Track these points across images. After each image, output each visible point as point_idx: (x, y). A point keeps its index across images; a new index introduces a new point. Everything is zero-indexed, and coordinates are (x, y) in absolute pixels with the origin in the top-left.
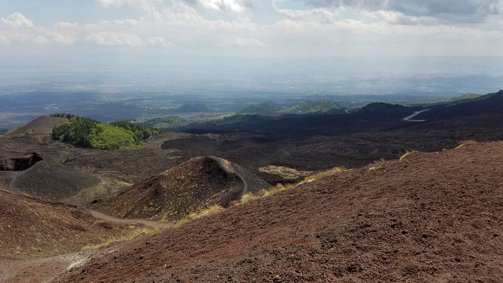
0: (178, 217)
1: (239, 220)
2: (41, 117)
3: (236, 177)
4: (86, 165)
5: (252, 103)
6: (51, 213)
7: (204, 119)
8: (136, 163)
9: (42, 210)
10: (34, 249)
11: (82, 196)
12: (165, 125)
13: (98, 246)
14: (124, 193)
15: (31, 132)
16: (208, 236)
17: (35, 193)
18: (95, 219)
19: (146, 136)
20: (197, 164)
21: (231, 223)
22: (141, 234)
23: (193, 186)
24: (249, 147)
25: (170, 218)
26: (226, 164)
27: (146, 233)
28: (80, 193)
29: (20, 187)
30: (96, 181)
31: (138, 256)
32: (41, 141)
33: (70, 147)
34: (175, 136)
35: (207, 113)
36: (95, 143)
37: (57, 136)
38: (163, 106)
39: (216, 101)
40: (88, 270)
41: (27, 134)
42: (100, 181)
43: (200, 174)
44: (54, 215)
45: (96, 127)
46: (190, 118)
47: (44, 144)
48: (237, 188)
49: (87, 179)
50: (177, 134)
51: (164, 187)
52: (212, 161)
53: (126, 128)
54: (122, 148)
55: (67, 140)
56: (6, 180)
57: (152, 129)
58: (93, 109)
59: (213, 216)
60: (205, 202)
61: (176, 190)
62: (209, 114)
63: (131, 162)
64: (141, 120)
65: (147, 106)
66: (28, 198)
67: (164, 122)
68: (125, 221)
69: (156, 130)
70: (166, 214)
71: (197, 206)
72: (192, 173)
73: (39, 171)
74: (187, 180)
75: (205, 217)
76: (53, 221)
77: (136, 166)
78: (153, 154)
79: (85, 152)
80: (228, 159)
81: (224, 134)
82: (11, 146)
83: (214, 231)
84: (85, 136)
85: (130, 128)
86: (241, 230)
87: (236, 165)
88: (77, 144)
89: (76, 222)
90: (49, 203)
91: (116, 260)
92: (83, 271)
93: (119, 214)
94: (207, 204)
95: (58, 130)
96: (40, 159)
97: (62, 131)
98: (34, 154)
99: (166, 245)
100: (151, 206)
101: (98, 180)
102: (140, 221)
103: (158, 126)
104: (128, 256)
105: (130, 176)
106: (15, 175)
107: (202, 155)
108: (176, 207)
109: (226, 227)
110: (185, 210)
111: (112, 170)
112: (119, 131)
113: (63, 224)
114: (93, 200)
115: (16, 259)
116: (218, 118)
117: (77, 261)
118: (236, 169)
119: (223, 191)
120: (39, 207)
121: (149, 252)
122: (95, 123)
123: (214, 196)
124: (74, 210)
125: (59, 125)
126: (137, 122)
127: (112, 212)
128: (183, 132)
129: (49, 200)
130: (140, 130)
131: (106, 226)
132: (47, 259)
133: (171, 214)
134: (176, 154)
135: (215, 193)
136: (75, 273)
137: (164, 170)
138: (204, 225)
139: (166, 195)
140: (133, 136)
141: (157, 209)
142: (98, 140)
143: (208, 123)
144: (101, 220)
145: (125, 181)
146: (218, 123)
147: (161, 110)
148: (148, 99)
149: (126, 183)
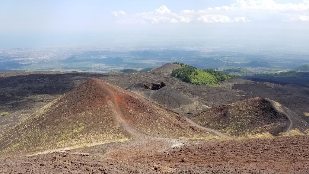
0: (237, 134)
1: (286, 147)
2: (168, 64)
3: (284, 116)
4: (186, 92)
5: (306, 64)
6: (166, 115)
7: (265, 72)
8: (214, 95)
9: (162, 112)
10: (156, 131)
11: (183, 109)
12: (237, 74)
13: (188, 139)
14: (205, 112)
15: (162, 71)
16: (260, 152)
17: (160, 103)
18: (188, 123)
19: (223, 80)
20: (256, 102)
21: (279, 148)
22: (214, 139)
23: (250, 116)
24: (298, 96)
25: (232, 134)
26: (277, 106)
27: (217, 139)
28: (181, 107)
29: (154, 99)
30: (191, 102)
31: (213, 151)
32: (166, 76)
33: (180, 81)
34: (242, 82)
35: (268, 68)
36: (193, 80)
37: (174, 74)
38: (237, 61)
39: (276, 60)
40: (183, 151)
41: (160, 71)
42: (193, 102)
43: (257, 109)
44: (167, 116)
45: (195, 71)
46: (255, 70)
47: (168, 78)
48: (284, 124)
49: (186, 100)
50: (244, 80)
51: (230, 113)
52: (267, 102)
53: (211, 73)
54: (207, 85)
55: (179, 77)
56: (148, 94)
57: (227, 76)
58: (195, 61)
59: (266, 140)
60: (257, 128)
61: (238, 117)
62: (270, 69)
63: (211, 94)
64: (221, 69)
65: (226, 60)
66: (157, 105)
67: (236, 71)
68: (204, 128)
69: (230, 76)
70: (229, 130)
71: (252, 130)
72: (251, 108)
73: (164, 92)
74: (246, 112)
75: (259, 139)
76: (167, 119)
77: (214, 97)
78: (226, 91)
79: (187, 85)
80: (280, 102)
81: (279, 85)
82: (153, 77)
83: (265, 149)
84: (188, 76)
85: (214, 73)
86: (286, 154)
87: (286, 107)
88: (184, 80)
89: (178, 122)
90: (166, 109)
91: (199, 150)
92: (181, 151)
93: (201, 123)
94: (259, 130)
95: (175, 71)
96: (164, 86)
97: (177, 72)
98: (162, 82)
99: (230, 150)
100: (220, 123)
101: (192, 102)
102: (213, 131)
103: (232, 74)
104: (206, 150)
105: (210, 103)
106: (152, 92)
107: (260, 97)
108: (236, 127)
109: (274, 149)
110: (243, 131)
111: (200, 97)
112: (207, 75)
113: (171, 122)
114: (188, 112)
115: (148, 134)
116: (276, 72)
117: (177, 144)
118: (285, 110)
119: (272, 124)
120: (161, 111)
121: (219, 151)
122: (195, 69)
123: (265, 126)
124: (178, 115)
125: (176, 68)
126: (219, 70)
127: (197, 121)
128: (248, 79)
129: (166, 108)
130: (220, 75)
131: (193, 129)
132: (162, 139)
133: (232, 131)
134: (240, 93)
135: (266, 124)
136: (176, 150)
137: (232, 102)
138: (258, 144)
139: (231, 118)
140: (215, 78)
141: (224, 126)
142: (194, 79)
143: (267, 75)
144: (191, 124)
145: (206, 105)
146: (275, 75)
147: (236, 64)
148: (227, 57)
149: (207, 106)
